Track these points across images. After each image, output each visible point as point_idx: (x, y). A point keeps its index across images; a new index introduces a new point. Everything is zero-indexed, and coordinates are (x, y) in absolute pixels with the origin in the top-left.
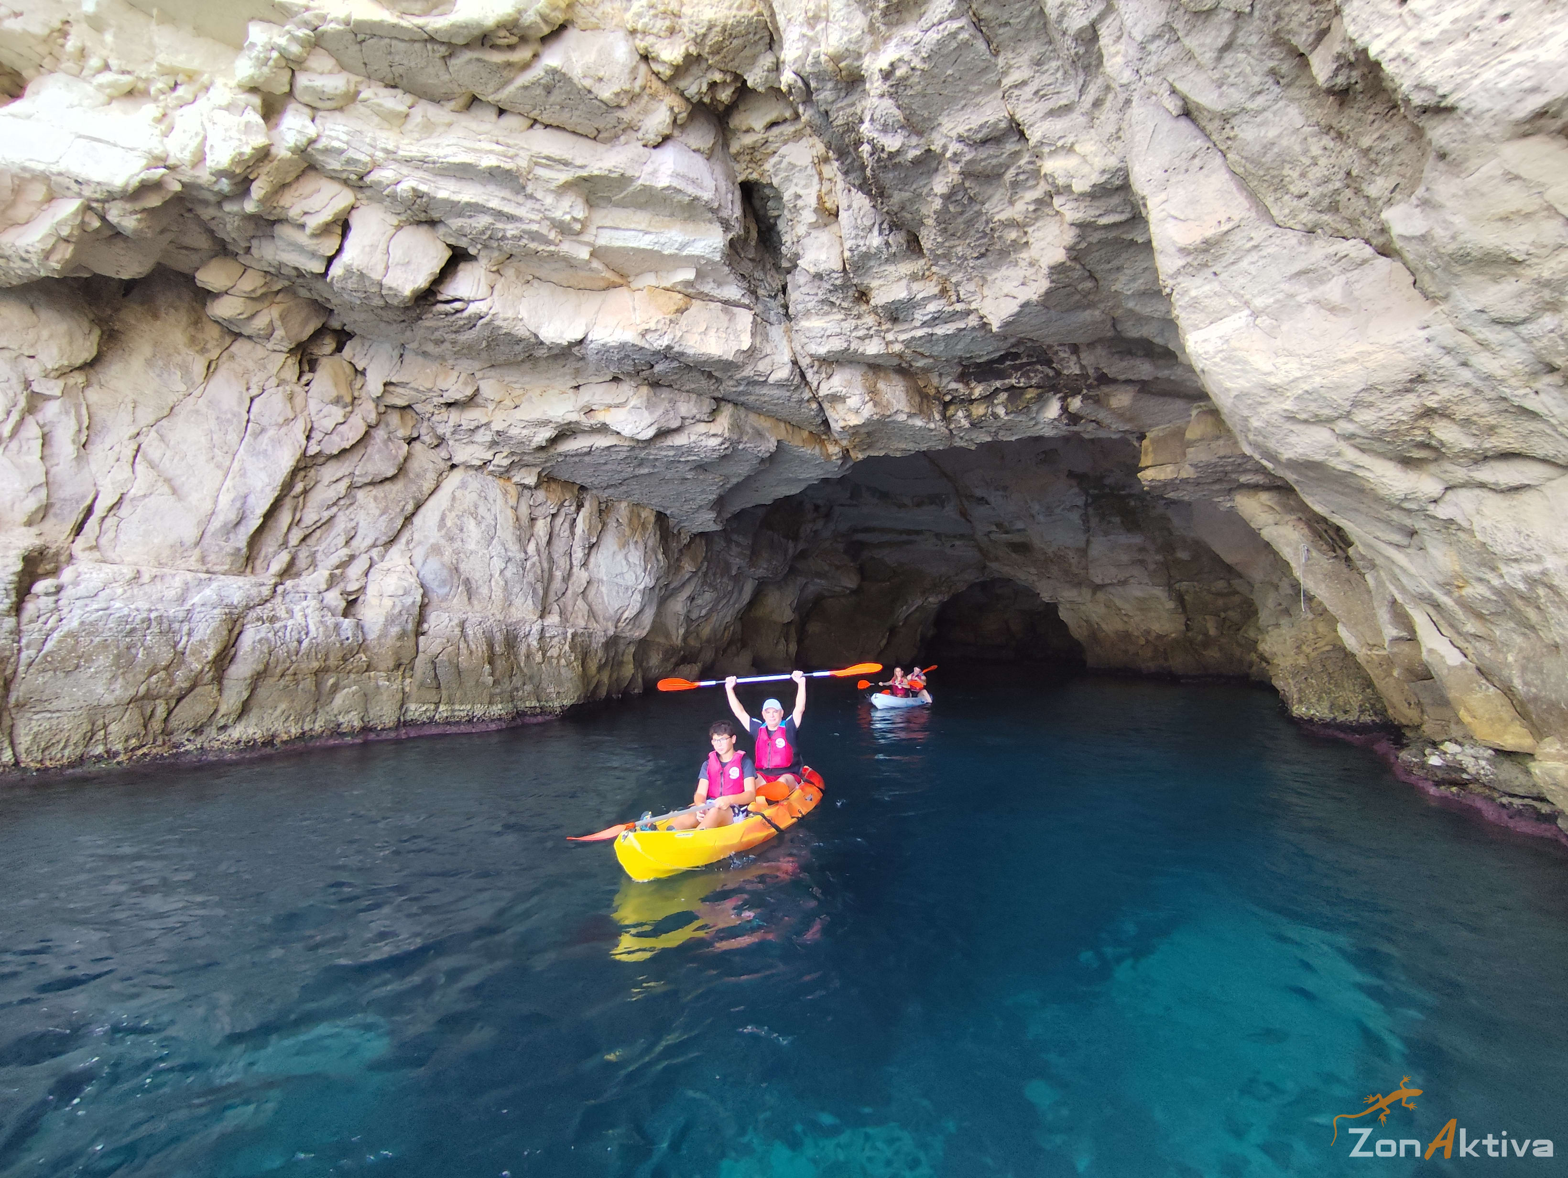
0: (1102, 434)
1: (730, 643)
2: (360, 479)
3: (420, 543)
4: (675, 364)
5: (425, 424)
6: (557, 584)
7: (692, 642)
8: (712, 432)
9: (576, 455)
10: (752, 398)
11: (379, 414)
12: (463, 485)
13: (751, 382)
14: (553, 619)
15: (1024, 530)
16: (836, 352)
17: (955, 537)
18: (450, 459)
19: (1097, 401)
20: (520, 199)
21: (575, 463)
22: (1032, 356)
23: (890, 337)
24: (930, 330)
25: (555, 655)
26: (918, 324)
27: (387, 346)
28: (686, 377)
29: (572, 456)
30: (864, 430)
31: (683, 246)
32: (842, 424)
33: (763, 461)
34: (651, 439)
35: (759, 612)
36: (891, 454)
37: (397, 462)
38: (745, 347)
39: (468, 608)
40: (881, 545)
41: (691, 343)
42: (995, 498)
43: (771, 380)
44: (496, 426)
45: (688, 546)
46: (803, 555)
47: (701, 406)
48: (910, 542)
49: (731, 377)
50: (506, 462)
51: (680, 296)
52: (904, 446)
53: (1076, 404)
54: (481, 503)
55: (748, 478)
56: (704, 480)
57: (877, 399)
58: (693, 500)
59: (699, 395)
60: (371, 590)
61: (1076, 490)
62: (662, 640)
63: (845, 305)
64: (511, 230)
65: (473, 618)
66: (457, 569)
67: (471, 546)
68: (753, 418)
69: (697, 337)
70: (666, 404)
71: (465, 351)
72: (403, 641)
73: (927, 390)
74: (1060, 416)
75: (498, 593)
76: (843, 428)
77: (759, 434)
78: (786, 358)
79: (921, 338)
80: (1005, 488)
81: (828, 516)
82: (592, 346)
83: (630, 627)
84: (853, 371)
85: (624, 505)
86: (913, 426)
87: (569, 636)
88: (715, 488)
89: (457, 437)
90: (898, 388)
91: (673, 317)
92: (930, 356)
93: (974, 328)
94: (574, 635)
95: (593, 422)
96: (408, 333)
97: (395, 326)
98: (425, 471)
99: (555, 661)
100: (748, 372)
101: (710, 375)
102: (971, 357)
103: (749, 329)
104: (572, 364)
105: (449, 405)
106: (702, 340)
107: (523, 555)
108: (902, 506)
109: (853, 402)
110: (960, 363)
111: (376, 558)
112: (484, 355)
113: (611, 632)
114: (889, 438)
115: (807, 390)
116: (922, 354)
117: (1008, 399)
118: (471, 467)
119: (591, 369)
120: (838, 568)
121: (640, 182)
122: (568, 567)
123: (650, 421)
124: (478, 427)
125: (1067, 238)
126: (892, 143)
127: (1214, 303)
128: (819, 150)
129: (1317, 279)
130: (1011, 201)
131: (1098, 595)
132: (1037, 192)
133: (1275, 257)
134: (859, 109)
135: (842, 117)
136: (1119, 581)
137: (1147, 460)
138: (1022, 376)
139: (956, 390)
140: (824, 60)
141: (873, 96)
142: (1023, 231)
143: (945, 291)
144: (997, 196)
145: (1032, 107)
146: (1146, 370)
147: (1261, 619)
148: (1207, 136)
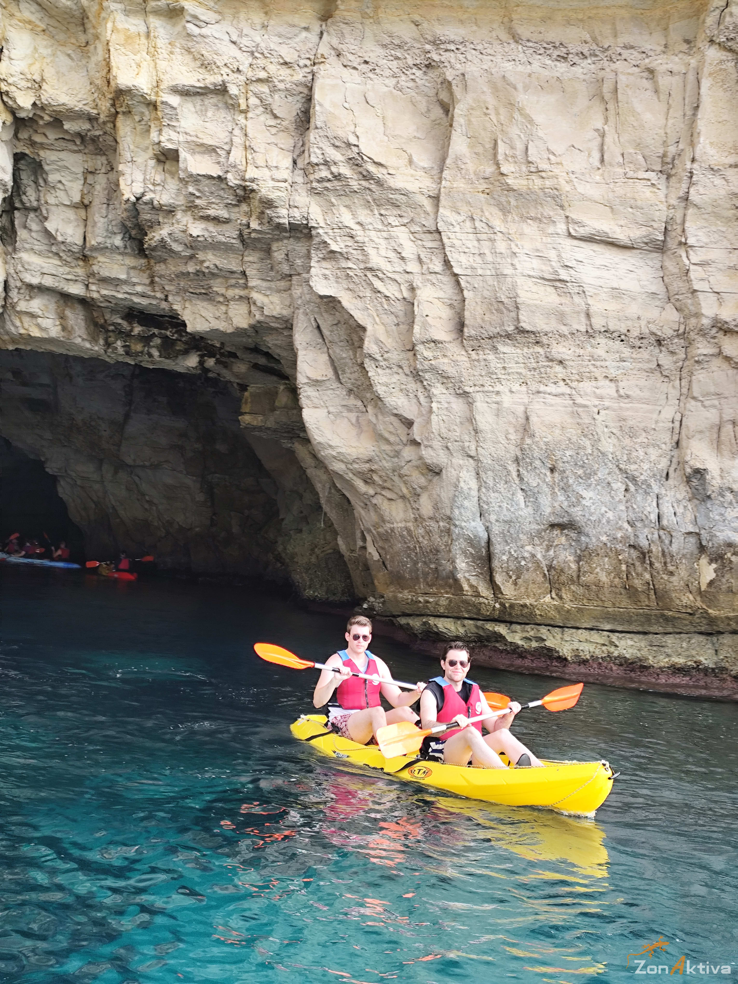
16: (46, 286)
19: (226, 366)
23: (93, 288)
24: (128, 296)
26: (122, 291)
53: (210, 362)
57: (64, 323)
63: (69, 259)
73: (98, 320)
74: (196, 366)
79: (118, 297)
90: (80, 316)
102: (142, 310)
109: (44, 322)
110: (130, 308)
117: (162, 346)
125: (252, 322)
126: (177, 247)
127: (316, 400)
128: (90, 166)
129: (350, 410)
130: (227, 288)
131: (123, 476)
132: (242, 293)
133: (338, 396)
134: (161, 220)
135: (148, 217)
136: (151, 465)
137: (246, 408)
138: (176, 332)
139: (120, 324)
140: (155, 203)
141: (176, 228)
142: (227, 301)
143: (152, 283)
144: (219, 280)
145: (254, 272)
146: (262, 361)
147: (284, 522)
148: (324, 340)
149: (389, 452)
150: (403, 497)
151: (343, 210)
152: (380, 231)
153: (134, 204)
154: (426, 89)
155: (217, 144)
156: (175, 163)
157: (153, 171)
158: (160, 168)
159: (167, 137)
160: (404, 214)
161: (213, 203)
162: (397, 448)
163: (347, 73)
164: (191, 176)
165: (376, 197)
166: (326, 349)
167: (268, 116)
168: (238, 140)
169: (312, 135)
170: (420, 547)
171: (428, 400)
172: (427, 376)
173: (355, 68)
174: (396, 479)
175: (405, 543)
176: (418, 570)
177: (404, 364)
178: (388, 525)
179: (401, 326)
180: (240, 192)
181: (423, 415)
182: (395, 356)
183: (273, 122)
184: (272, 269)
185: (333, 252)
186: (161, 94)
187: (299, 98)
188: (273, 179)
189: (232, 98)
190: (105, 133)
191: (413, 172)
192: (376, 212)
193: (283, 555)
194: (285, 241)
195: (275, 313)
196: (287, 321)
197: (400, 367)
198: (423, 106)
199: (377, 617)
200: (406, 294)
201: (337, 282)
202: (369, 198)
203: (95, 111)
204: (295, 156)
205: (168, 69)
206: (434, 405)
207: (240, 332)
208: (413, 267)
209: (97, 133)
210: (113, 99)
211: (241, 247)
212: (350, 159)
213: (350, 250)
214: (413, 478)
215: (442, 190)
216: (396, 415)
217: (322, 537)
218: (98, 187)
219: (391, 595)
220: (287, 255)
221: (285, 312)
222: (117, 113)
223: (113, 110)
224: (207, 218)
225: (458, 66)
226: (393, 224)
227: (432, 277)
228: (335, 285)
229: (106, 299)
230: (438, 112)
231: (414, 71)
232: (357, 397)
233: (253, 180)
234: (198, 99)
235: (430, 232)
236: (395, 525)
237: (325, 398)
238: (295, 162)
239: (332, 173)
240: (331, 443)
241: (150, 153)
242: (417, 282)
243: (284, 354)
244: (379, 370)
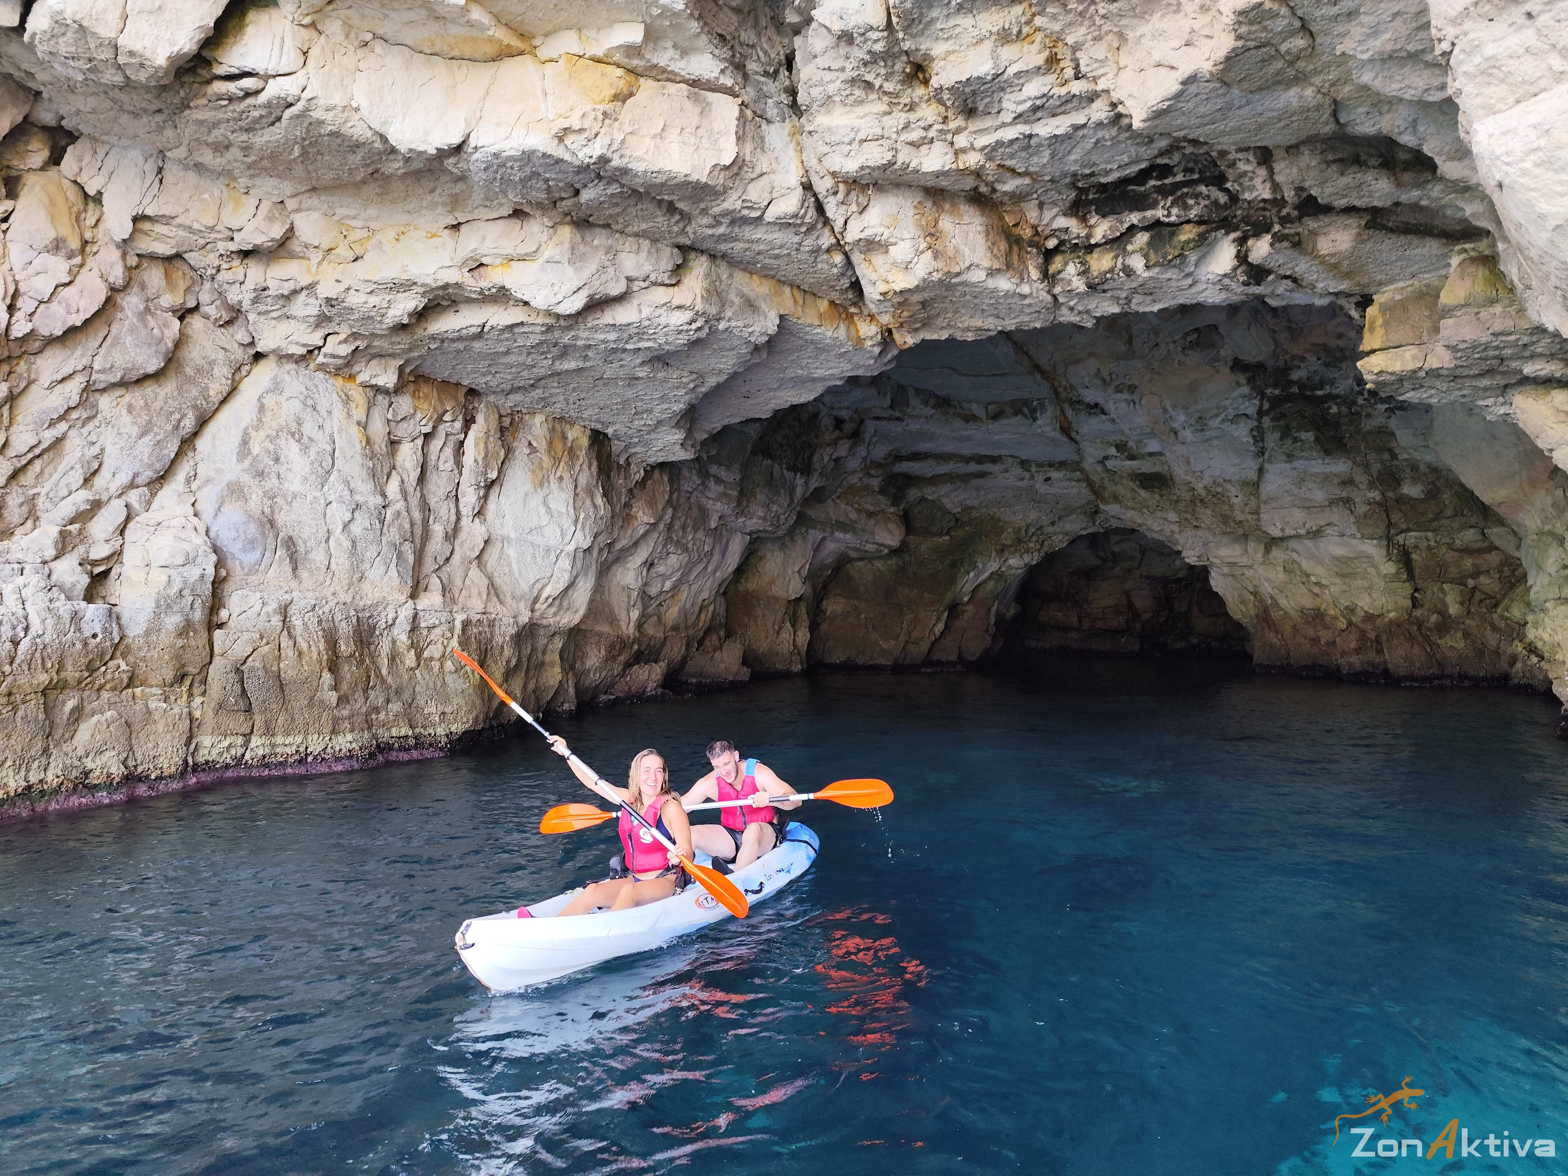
0: (1300, 298)
1: (709, 631)
2: (102, 377)
3: (208, 481)
4: (614, 189)
5: (207, 285)
6: (436, 545)
7: (650, 630)
8: (676, 303)
9: (460, 339)
10: (739, 246)
11: (129, 269)
12: (276, 388)
13: (738, 220)
14: (431, 600)
15: (1160, 454)
16: (873, 169)
17: (1051, 465)
18: (252, 344)
19: (1297, 243)
21: (458, 351)
22: (1192, 171)
23: (961, 141)
24: (1026, 129)
25: (437, 655)
26: (1007, 117)
27: (135, 154)
28: (632, 211)
29: (453, 340)
30: (916, 298)
32: (882, 287)
33: (757, 348)
34: (579, 313)
35: (752, 584)
36: (959, 336)
37: (162, 348)
38: (727, 160)
39: (294, 584)
40: (935, 480)
41: (639, 153)
42: (1115, 403)
43: (770, 216)
44: (327, 290)
45: (642, 484)
46: (817, 496)
47: (658, 259)
48: (982, 475)
49: (704, 212)
50: (345, 350)
51: (620, 72)
52: (979, 324)
53: (1262, 248)
54: (307, 415)
55: (734, 376)
56: (665, 380)
57: (939, 246)
58: (648, 411)
59: (654, 241)
60: (128, 556)
61: (1246, 390)
62: (604, 628)
63: (889, 87)
65: (302, 600)
66: (272, 523)
67: (294, 484)
68: (740, 278)
69: (648, 142)
70: (601, 256)
71: (265, 163)
72: (187, 637)
73: (1017, 231)
74: (1235, 269)
75: (341, 562)
76: (884, 294)
77: (750, 305)
78: (794, 178)
79: (1012, 142)
80: (1132, 389)
81: (856, 435)
82: (475, 156)
83: (553, 610)
84: (901, 200)
85: (539, 419)
86: (995, 290)
87: (458, 625)
88: (682, 392)
89: (262, 308)
90: (972, 228)
91: (609, 107)
92: (1026, 174)
93: (1100, 125)
94: (466, 624)
95: (484, 284)
96: (169, 133)
97: (145, 119)
98: (212, 363)
99: (436, 665)
100: (732, 202)
101: (671, 208)
102: (1092, 174)
103: (734, 129)
104: (447, 188)
105: (245, 254)
106: (657, 147)
107: (379, 500)
108: (971, 418)
109: (901, 251)
110: (1073, 185)
111: (136, 505)
112: (298, 170)
113: (524, 618)
114: (956, 312)
115: (827, 232)
116: (1013, 171)
117: (1150, 244)
118: (289, 357)
119: (478, 196)
120: (870, 515)
122: (453, 518)
123: (577, 284)
124: (295, 292)
131: (1277, 553)
136: (1308, 533)
137: (1373, 340)
138: (1174, 204)
139: (1065, 229)
229: (1001, 162)
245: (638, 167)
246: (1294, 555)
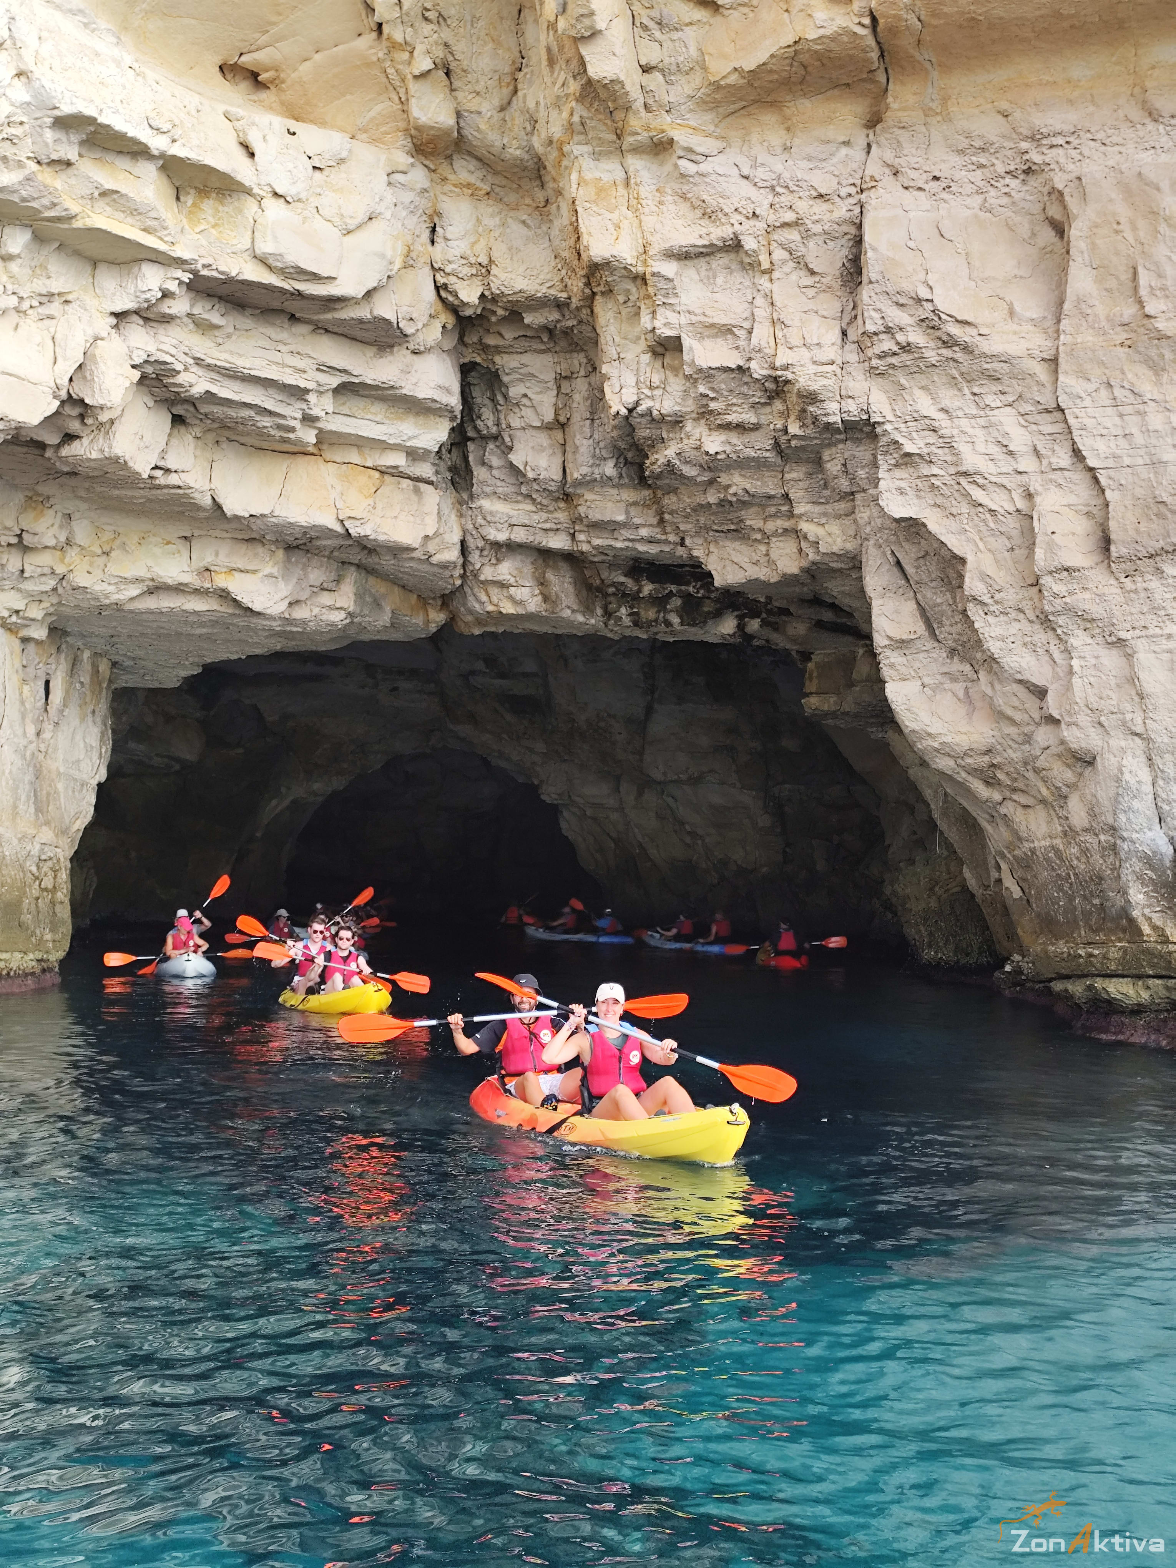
0: (766, 646)
4: (350, 542)
8: (335, 604)
19: (777, 628)
20: (292, 400)
23: (581, 537)
24: (630, 544)
26: (622, 538)
31: (410, 438)
32: (490, 608)
36: (514, 631)
38: (428, 531)
41: (385, 531)
43: (434, 560)
47: (329, 572)
51: (377, 475)
53: (754, 625)
57: (545, 591)
63: (545, 502)
64: (266, 422)
68: (371, 583)
70: (301, 572)
73: (591, 581)
74: (733, 632)
77: (377, 603)
78: (455, 537)
79: (616, 546)
82: (272, 521)
84: (525, 560)
86: (574, 620)
90: (566, 579)
91: (372, 499)
92: (613, 556)
95: (207, 585)
100: (418, 553)
102: (652, 560)
103: (436, 512)
106: (391, 523)
109: (518, 592)
110: (635, 560)
116: (605, 555)
117: (683, 607)
121: (404, 391)
123: (285, 594)
125: (804, 564)
126: (689, 471)
127: (903, 670)
128: (563, 369)
129: (954, 680)
130: (765, 520)
131: (651, 798)
132: (787, 524)
133: (936, 660)
134: (665, 435)
135: (647, 433)
136: (690, 778)
137: (811, 686)
138: (701, 587)
139: (622, 583)
140: (655, 413)
141: (688, 444)
142: (767, 537)
143: (662, 521)
144: (753, 510)
145: (801, 493)
146: (828, 616)
147: (891, 850)
148: (908, 580)
149: (1015, 737)
150: (1043, 801)
151: (918, 393)
152: (974, 417)
153: (627, 418)
154: (1027, 205)
155: (733, 322)
156: (677, 354)
157: (649, 370)
158: (658, 364)
159: (664, 321)
160: (1007, 389)
161: (733, 404)
162: (1027, 730)
163: (908, 197)
164: (701, 370)
165: (964, 370)
166: (912, 594)
167: (803, 273)
168: (762, 312)
169: (866, 293)
170: (1075, 874)
171: (1065, 655)
172: (1061, 620)
173: (920, 189)
174: (1030, 775)
175: (1053, 869)
176: (1075, 908)
177: (1027, 606)
178: (1026, 845)
179: (1017, 551)
180: (770, 385)
181: (1060, 679)
182: (1011, 596)
183: (809, 281)
184: (826, 486)
185: (908, 455)
186: (650, 262)
187: (844, 241)
188: (814, 362)
189: (749, 255)
190: (580, 322)
191: (1015, 327)
192: (966, 391)
193: (894, 900)
194: (841, 446)
195: (835, 549)
196: (854, 558)
197: (1021, 610)
198: (1024, 230)
199: (1028, 985)
200: (1021, 504)
201: (918, 497)
202: (955, 373)
203: (564, 295)
204: (844, 326)
205: (658, 226)
206: (1075, 663)
207: (788, 580)
208: (1027, 463)
209: (570, 323)
210: (587, 276)
211: (779, 461)
212: (922, 320)
213: (933, 449)
214: (1055, 772)
215: (1061, 348)
216: (1020, 682)
217: (943, 868)
218: (577, 397)
219: (1039, 948)
220: (845, 465)
221: (850, 546)
222: (594, 294)
223: (587, 291)
224: (727, 427)
225: (1071, 167)
226: (993, 405)
227: (1057, 476)
228: (916, 501)
229: (601, 551)
230: (1048, 235)
231: (1008, 180)
232: (963, 659)
233: (786, 367)
234: (702, 261)
235: (1047, 411)
236: (1036, 844)
237: (917, 665)
238: (844, 333)
239: (898, 343)
240: (930, 730)
241: (643, 345)
242: (1035, 485)
243: (856, 604)
244: (989, 618)
245: (382, 538)
246: (670, 800)
